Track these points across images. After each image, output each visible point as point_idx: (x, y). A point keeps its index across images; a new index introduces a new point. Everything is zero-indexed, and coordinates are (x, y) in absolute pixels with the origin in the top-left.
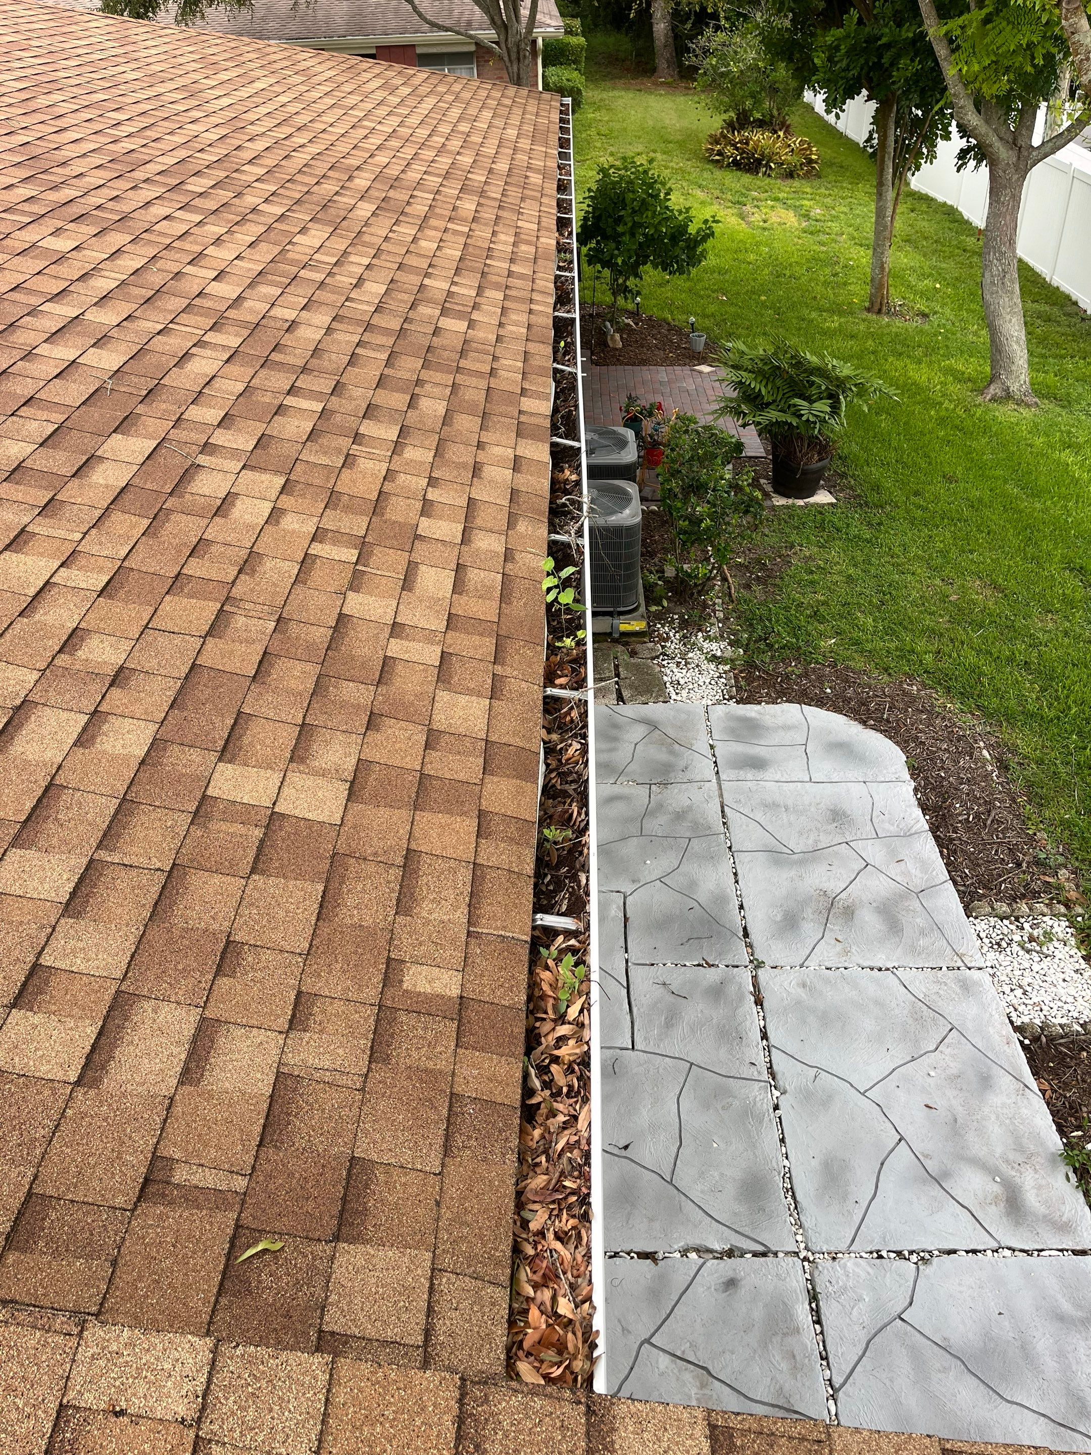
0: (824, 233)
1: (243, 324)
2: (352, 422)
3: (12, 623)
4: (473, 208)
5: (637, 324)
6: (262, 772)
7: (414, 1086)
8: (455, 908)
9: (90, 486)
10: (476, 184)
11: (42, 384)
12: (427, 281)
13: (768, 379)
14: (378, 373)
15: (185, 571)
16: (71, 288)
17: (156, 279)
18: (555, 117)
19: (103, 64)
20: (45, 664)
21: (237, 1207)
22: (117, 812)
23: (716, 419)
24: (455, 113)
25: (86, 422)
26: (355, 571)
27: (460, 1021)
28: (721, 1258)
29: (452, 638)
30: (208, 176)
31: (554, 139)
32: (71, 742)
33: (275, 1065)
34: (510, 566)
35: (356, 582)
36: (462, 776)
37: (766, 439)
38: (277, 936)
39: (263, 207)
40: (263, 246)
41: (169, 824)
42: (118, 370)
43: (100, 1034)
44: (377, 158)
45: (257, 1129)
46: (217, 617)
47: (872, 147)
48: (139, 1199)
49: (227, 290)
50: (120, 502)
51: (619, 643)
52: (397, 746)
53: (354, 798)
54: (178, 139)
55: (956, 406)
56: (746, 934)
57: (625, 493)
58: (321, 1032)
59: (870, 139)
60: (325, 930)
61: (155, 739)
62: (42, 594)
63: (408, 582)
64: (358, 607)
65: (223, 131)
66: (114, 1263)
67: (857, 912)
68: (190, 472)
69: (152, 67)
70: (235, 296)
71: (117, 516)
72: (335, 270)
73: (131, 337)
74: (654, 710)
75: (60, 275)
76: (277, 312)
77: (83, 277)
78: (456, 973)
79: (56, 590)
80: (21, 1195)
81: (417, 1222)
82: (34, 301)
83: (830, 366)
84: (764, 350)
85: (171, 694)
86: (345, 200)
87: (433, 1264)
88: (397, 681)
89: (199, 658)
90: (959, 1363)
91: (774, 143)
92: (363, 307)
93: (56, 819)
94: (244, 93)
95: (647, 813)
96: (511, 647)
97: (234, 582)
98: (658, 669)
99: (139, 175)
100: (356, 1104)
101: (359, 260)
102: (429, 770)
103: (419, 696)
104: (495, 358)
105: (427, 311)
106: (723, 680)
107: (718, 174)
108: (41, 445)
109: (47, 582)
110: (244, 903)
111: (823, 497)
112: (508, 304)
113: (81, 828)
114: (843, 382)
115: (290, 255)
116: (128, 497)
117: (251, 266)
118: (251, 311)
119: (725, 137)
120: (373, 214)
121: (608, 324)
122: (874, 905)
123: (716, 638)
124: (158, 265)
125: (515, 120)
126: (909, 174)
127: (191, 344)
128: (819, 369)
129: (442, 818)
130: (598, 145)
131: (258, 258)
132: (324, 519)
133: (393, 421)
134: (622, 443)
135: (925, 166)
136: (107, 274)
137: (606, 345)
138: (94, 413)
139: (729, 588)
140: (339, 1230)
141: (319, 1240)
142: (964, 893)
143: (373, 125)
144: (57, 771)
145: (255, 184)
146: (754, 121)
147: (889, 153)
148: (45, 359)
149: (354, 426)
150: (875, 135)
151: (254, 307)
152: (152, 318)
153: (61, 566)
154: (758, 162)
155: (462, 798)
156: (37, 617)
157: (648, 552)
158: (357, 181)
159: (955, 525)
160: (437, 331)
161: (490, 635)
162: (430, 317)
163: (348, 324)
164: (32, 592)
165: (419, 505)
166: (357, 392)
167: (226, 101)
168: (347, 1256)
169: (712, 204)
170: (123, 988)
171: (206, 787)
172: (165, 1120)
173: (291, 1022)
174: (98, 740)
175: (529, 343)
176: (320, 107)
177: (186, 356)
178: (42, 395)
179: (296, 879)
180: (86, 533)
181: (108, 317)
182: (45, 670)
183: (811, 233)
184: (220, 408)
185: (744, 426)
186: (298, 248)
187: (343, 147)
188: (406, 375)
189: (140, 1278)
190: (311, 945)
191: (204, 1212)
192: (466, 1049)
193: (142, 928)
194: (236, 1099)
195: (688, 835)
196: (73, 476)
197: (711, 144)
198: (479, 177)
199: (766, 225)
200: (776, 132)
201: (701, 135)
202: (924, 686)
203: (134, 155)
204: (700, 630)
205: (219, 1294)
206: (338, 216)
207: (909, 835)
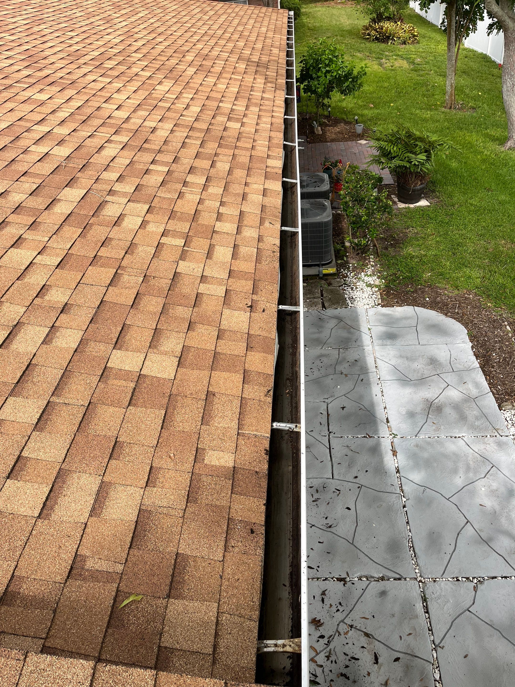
0: (422, 70)
1: (129, 130)
2: (182, 176)
3: (13, 283)
4: (244, 67)
5: (329, 122)
6: (135, 354)
7: (209, 514)
8: (232, 420)
9: (53, 214)
10: (246, 55)
11: (31, 165)
12: (221, 104)
13: (394, 144)
14: (196, 151)
15: (99, 254)
16: (47, 118)
17: (88, 111)
18: (286, 20)
19: (65, 10)
20: (29, 303)
21: (118, 581)
22: (62, 377)
23: (368, 166)
24: (236, 21)
25: (53, 182)
26: (183, 250)
27: (233, 480)
28: (378, 581)
29: (232, 282)
30: (115, 60)
31: (285, 31)
32: (41, 342)
33: (139, 505)
34: (261, 244)
35: (183, 256)
36: (236, 353)
37: (394, 175)
38: (141, 438)
39: (141, 73)
40: (140, 92)
41: (88, 382)
42: (68, 156)
43: (51, 491)
44: (197, 46)
45: (129, 539)
46: (114, 276)
47: (444, 26)
48: (68, 577)
49: (123, 114)
50: (67, 221)
51: (323, 279)
52: (203, 338)
53: (181, 365)
54: (101, 43)
55: (491, 153)
56: (388, 421)
57: (324, 205)
58: (163, 487)
59: (443, 22)
60: (165, 434)
61: (82, 339)
62: (29, 268)
63: (209, 255)
64: (184, 268)
65: (122, 38)
66: (55, 611)
67: (443, 409)
68: (101, 205)
69: (89, 10)
70: (126, 117)
71: (66, 228)
72: (176, 101)
73: (75, 140)
74: (340, 311)
75: (42, 111)
76: (147, 124)
77: (53, 112)
78: (232, 455)
79: (35, 266)
80: (9, 577)
81: (210, 587)
82: (29, 125)
83: (426, 136)
84: (392, 130)
85: (91, 316)
86: (181, 67)
87: (218, 609)
88: (204, 305)
89: (105, 297)
90: (498, 632)
91: (396, 28)
92: (189, 119)
93: (32, 381)
94: (133, 19)
95: (338, 362)
96: (261, 285)
97: (123, 259)
98: (342, 291)
99: (82, 61)
100: (180, 525)
101: (187, 96)
102: (219, 349)
103: (214, 312)
104: (254, 141)
105: (221, 119)
106: (374, 296)
107: (368, 45)
108: (30, 195)
109: (31, 263)
110: (125, 421)
111: (423, 203)
112: (261, 113)
113: (44, 385)
114: (432, 144)
115: (154, 95)
116: (72, 218)
117: (134, 102)
118: (134, 123)
119: (371, 26)
120: (195, 73)
121: (315, 122)
122: (452, 405)
123: (370, 275)
124: (89, 104)
125: (265, 23)
126: (464, 38)
127: (104, 142)
128: (420, 138)
129: (225, 375)
130: (309, 34)
131: (138, 98)
132: (168, 225)
133: (203, 174)
134: (322, 181)
135: (471, 35)
136: (64, 110)
137: (313, 132)
138: (57, 178)
139: (377, 250)
140: (170, 592)
141: (159, 597)
142: (498, 398)
143: (195, 30)
144: (33, 357)
145: (138, 62)
146: (386, 17)
147: (453, 29)
148: (33, 153)
149: (184, 178)
150: (446, 20)
151: (136, 121)
152: (86, 130)
153: (38, 254)
154: (388, 37)
155: (236, 364)
156: (26, 280)
157: (336, 233)
158: (187, 57)
159: (491, 213)
160: (225, 129)
161: (250, 280)
162: (222, 122)
163: (181, 127)
164: (23, 268)
165: (215, 216)
166: (185, 161)
167: (124, 23)
168: (174, 606)
169: (365, 60)
170: (63, 467)
171: (107, 363)
172: (82, 536)
173: (147, 482)
174: (54, 341)
175: (271, 132)
176: (170, 23)
177: (102, 148)
178: (31, 171)
179: (151, 408)
180: (51, 237)
181: (64, 131)
182: (29, 306)
183: (416, 71)
184: (118, 172)
185: (382, 169)
186: (157, 92)
187: (180, 42)
188: (210, 151)
189: (68, 619)
190: (158, 442)
191: (101, 584)
192: (237, 494)
193: (73, 436)
194: (118, 523)
195: (358, 373)
196: (45, 209)
197: (364, 30)
198: (247, 52)
199: (393, 68)
200: (396, 23)
201: (359, 27)
202: (476, 295)
203: (79, 52)
204: (363, 271)
205: (108, 627)
206: (178, 75)
207: (470, 370)
